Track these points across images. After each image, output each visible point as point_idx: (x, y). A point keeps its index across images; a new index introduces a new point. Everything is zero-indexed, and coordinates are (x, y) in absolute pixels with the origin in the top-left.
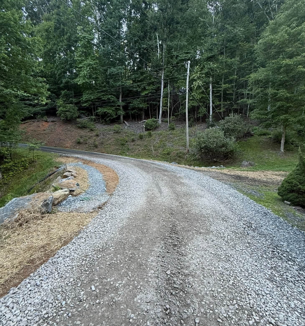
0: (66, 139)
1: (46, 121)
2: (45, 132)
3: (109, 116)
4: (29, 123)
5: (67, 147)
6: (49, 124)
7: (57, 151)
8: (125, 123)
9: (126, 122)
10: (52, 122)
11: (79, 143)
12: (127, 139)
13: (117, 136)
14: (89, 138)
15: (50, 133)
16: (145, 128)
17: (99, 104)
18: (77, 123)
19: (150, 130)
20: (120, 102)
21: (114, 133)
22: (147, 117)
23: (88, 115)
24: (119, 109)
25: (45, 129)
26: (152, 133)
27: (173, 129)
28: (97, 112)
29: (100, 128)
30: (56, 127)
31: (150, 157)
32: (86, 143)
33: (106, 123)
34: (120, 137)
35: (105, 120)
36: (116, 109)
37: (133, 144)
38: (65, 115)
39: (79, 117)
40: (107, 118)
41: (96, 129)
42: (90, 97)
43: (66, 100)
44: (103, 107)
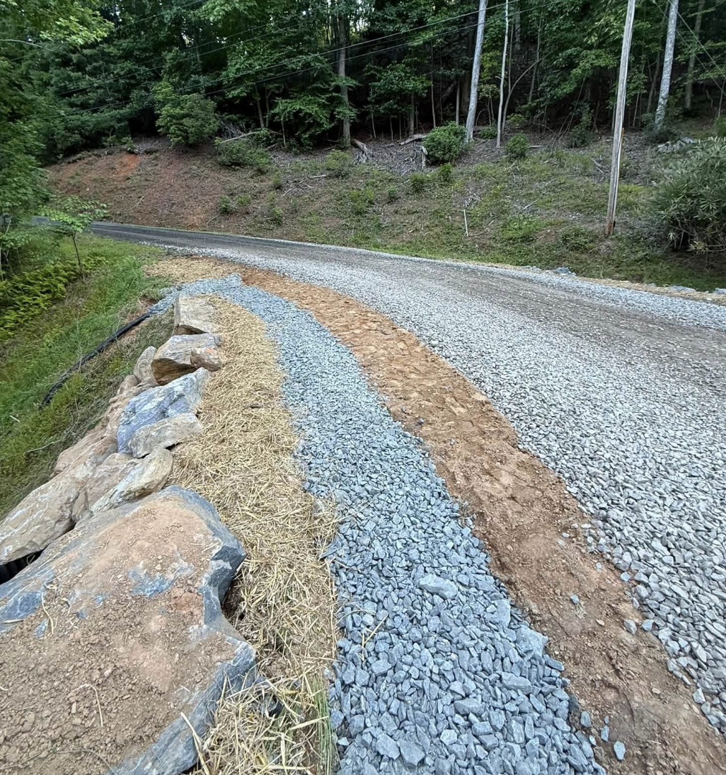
0: (187, 200)
1: (131, 152)
2: (129, 183)
3: (310, 125)
4: (86, 161)
5: (193, 226)
6: (139, 158)
7: (161, 239)
8: (356, 146)
9: (359, 143)
10: (148, 152)
11: (226, 212)
12: (371, 193)
13: (340, 187)
14: (255, 197)
15: (145, 187)
16: (427, 157)
17: (278, 88)
18: (215, 155)
19: (444, 162)
20: (343, 79)
21: (330, 177)
22: (425, 123)
23: (248, 126)
24: (340, 102)
25: (130, 175)
26: (454, 171)
27: (522, 155)
28: (274, 115)
29: (284, 163)
30: (158, 168)
31: (456, 250)
32: (248, 213)
33: (301, 148)
34: (347, 188)
35: (298, 139)
36: (331, 100)
37: (391, 208)
38: (179, 130)
39: (221, 133)
40: (305, 132)
41: (274, 167)
42: (250, 65)
43: (179, 83)
44: (291, 99)
